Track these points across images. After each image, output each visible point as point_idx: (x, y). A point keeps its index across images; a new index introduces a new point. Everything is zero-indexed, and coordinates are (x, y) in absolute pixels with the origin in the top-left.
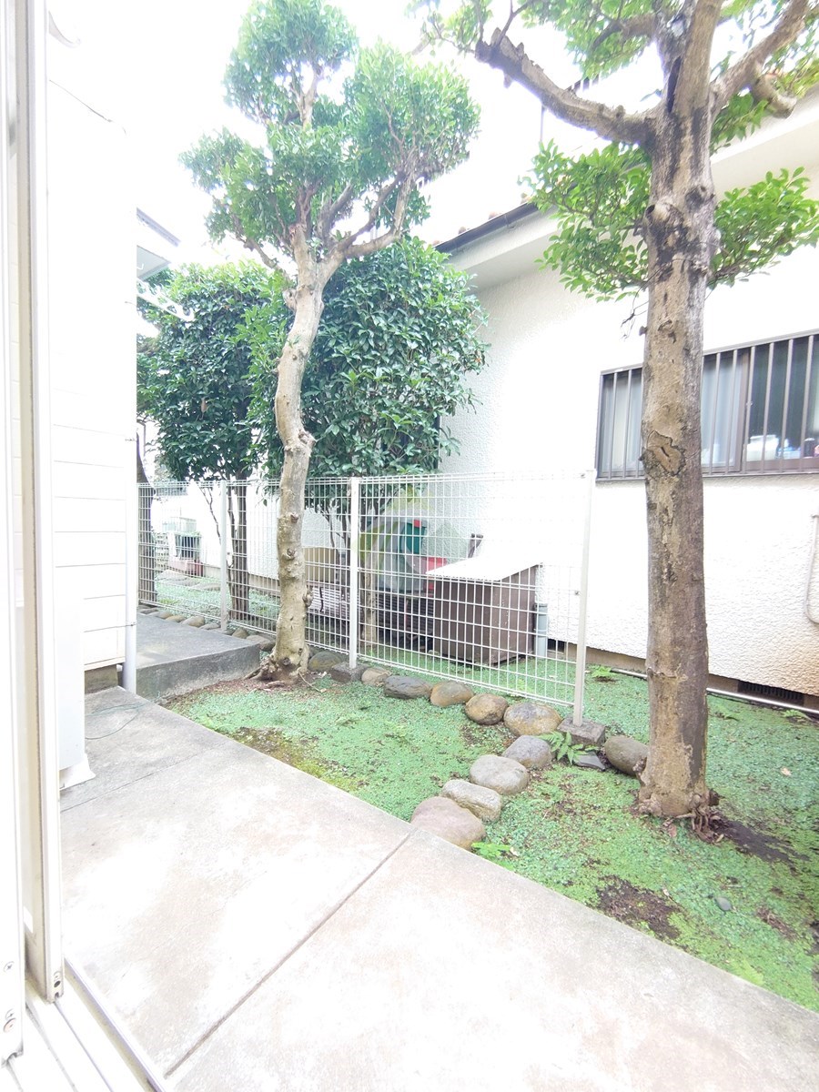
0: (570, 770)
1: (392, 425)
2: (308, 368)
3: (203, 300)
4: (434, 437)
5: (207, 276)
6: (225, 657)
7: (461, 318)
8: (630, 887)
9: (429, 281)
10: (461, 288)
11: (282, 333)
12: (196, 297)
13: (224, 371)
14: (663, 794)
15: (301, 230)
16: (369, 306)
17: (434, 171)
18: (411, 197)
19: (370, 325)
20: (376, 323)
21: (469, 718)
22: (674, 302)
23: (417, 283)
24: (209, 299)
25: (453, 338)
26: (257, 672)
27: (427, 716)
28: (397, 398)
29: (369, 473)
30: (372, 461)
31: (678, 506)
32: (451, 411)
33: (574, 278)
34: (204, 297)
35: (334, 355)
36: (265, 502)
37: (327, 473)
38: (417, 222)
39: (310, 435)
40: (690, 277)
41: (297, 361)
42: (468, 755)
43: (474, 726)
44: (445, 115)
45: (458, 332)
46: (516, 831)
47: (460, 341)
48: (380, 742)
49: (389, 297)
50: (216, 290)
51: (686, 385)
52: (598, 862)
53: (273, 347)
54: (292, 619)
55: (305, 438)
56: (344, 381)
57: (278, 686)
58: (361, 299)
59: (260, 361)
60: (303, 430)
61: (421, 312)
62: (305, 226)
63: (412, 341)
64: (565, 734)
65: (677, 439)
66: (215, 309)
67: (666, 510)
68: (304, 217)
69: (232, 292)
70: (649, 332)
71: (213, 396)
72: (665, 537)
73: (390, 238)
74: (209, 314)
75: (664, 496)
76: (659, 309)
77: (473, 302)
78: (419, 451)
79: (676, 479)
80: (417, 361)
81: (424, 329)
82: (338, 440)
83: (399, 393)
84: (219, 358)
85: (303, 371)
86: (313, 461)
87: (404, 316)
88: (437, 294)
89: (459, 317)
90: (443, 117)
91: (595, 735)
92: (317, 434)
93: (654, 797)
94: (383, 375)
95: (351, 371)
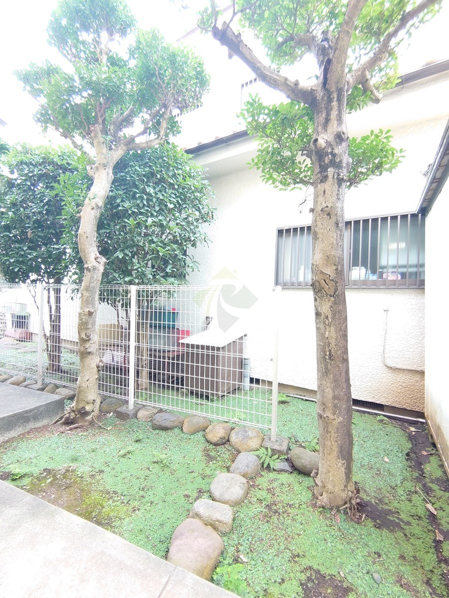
0: (272, 475)
1: (158, 254)
2: (102, 215)
3: (31, 166)
4: (184, 261)
5: (35, 151)
6: (36, 411)
7: (200, 192)
8: (320, 575)
9: (181, 169)
10: (200, 175)
11: (84, 191)
12: (26, 164)
13: (45, 212)
14: (330, 493)
15: (98, 128)
16: (144, 180)
17: (183, 107)
18: (170, 120)
19: (144, 191)
20: (148, 190)
21: (208, 441)
22: (329, 196)
23: (173, 169)
24: (35, 166)
25: (195, 203)
26: (61, 418)
27: (180, 443)
28: (161, 237)
29: (143, 283)
30: (145, 275)
31: (334, 315)
32: (194, 245)
33: (268, 176)
34: (32, 164)
35: (120, 208)
36: (72, 299)
37: (115, 282)
38: (173, 135)
39: (103, 258)
40: (338, 182)
41: (95, 211)
42: (208, 472)
43: (211, 447)
44: (190, 75)
45: (198, 200)
46: (244, 537)
47: (199, 205)
48: (148, 469)
49: (156, 176)
50: (41, 160)
51: (337, 244)
52: (298, 556)
53: (77, 200)
54: (89, 379)
55: (99, 260)
56: (127, 225)
57: (76, 428)
58: (138, 175)
59: (70, 208)
60: (98, 254)
61: (176, 187)
62: (101, 126)
63: (171, 203)
64: (267, 449)
65: (333, 276)
66: (40, 172)
67: (327, 317)
68: (100, 121)
69: (52, 163)
70: (315, 211)
71: (36, 228)
72: (327, 333)
73: (157, 141)
74: (35, 175)
75: (325, 309)
76: (321, 199)
77: (207, 184)
78: (175, 270)
79: (332, 299)
80: (173, 215)
81: (178, 197)
82: (123, 261)
83: (163, 234)
84: (42, 204)
85: (98, 216)
86: (105, 274)
87: (166, 188)
88: (186, 177)
89: (198, 192)
90: (189, 76)
91: (284, 448)
92: (108, 256)
93: (325, 494)
94: (152, 222)
95: (131, 219)
